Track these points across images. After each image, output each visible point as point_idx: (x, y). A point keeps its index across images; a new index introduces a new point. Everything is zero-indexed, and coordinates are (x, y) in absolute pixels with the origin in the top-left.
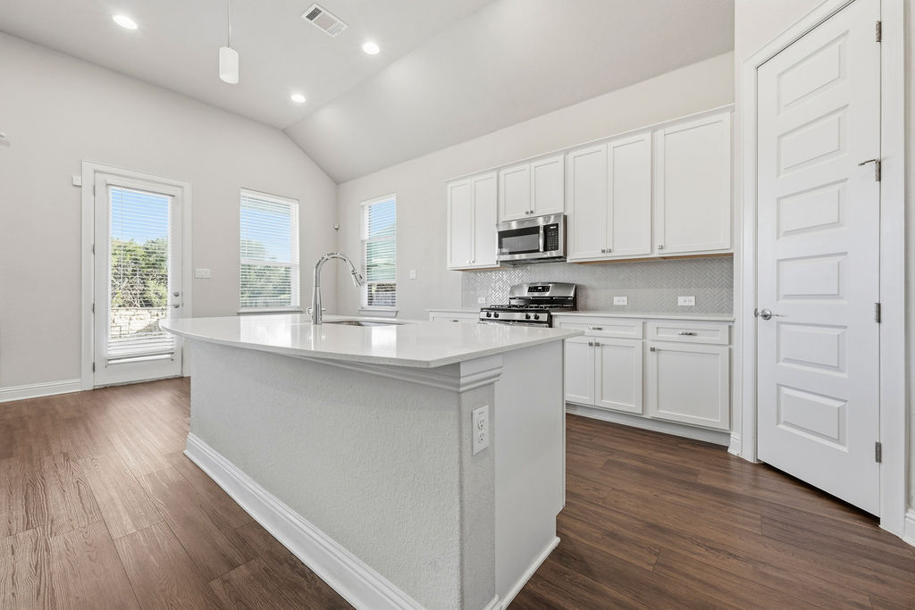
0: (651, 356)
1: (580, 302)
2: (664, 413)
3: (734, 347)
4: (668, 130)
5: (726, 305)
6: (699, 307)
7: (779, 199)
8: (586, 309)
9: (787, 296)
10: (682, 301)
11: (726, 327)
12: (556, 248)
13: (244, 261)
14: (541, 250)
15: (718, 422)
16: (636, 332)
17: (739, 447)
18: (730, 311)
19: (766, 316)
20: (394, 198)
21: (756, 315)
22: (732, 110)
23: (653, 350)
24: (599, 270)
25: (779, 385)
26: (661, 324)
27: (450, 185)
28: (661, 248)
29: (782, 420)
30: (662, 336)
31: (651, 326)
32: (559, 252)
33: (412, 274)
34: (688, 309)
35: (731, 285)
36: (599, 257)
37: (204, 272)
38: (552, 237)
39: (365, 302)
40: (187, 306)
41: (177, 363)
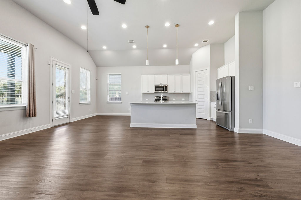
1: (168, 99)
4: (183, 75)
6: (185, 100)
7: (198, 88)
8: (169, 101)
9: (199, 99)
10: (183, 99)
14: (164, 90)
22: (191, 74)
27: (142, 76)
28: (182, 92)
32: (167, 91)
33: (127, 93)
36: (173, 92)
37: (73, 91)
38: (166, 88)
39: (108, 100)
40: (71, 101)
41: (69, 118)
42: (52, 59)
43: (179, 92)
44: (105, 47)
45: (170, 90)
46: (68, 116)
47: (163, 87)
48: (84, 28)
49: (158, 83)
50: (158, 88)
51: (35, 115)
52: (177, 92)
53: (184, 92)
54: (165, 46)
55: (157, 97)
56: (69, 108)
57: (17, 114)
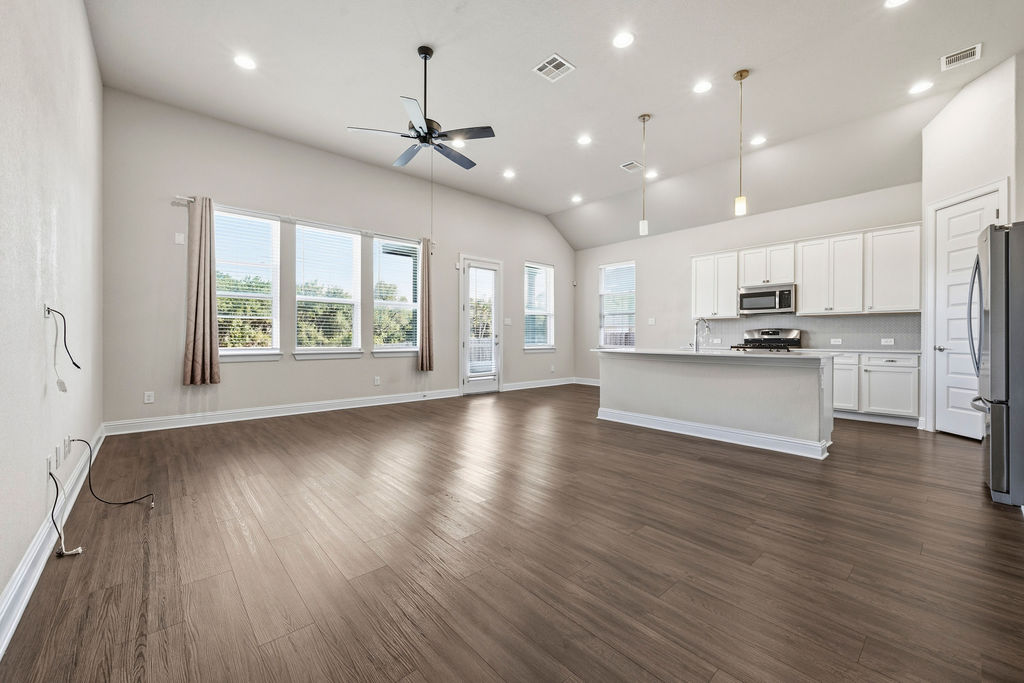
0: (864, 376)
1: (804, 342)
2: (874, 409)
3: (922, 368)
4: (875, 234)
5: (916, 344)
6: (896, 345)
7: (949, 286)
8: (808, 347)
9: (953, 339)
10: (884, 342)
11: (916, 357)
12: (790, 306)
13: (528, 312)
14: (777, 306)
15: (910, 412)
16: (854, 359)
17: (925, 424)
18: (919, 348)
19: (941, 350)
20: (632, 264)
21: (935, 349)
22: (921, 225)
23: (866, 371)
24: (819, 321)
25: (949, 387)
26: (871, 355)
27: (694, 260)
28: (871, 308)
29: (950, 405)
30: (873, 362)
31: (864, 358)
32: (792, 309)
33: (651, 321)
34: (890, 347)
35: (920, 332)
36: (821, 311)
37: (508, 321)
38: (786, 298)
39: (602, 343)
40: (501, 344)
41: (496, 382)
42: (462, 256)
43: (856, 309)
44: (576, 199)
45: (809, 304)
46: (496, 378)
47: (773, 294)
48: (509, 174)
49: (755, 281)
50: (753, 300)
51: (431, 368)
52: (839, 310)
53: (879, 308)
54: (758, 140)
55: (749, 332)
56: (496, 359)
57: (406, 365)
